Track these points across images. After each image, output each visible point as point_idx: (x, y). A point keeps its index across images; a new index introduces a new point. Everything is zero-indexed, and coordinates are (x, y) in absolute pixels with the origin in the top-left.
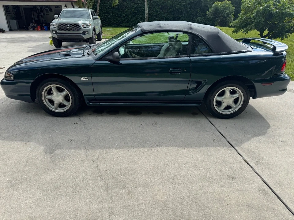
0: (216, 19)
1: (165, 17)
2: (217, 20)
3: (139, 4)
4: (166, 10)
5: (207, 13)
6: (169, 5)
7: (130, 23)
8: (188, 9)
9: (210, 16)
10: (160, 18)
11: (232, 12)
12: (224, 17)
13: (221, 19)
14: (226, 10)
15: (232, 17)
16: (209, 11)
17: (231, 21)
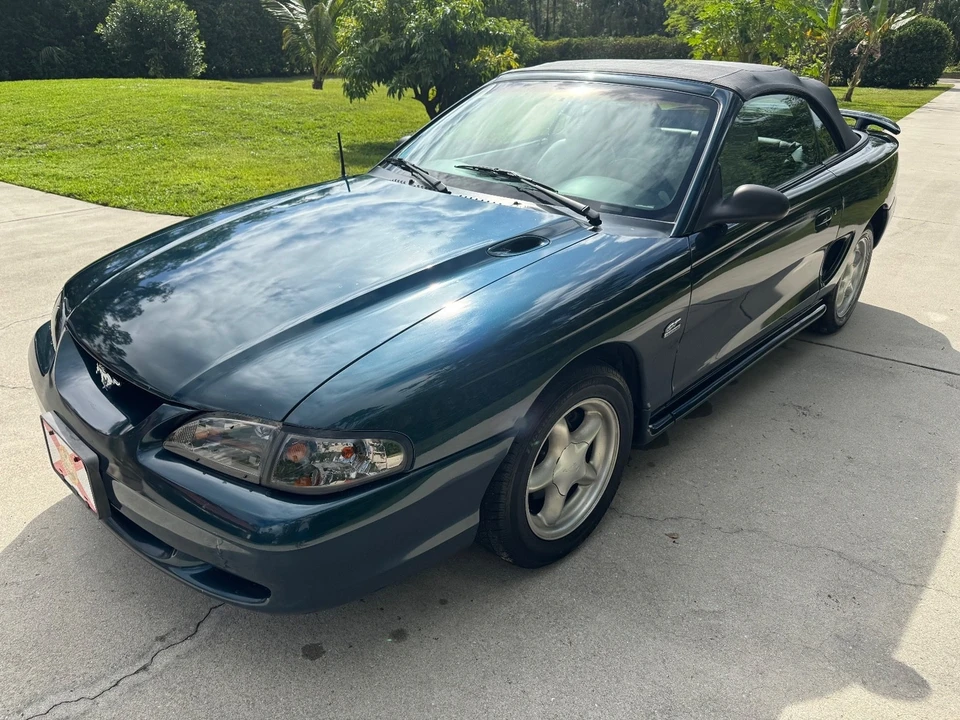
0: (148, 52)
2: (152, 56)
5: (100, 29)
11: (194, 30)
12: (174, 45)
13: (167, 51)
14: (176, 22)
15: (199, 46)
16: (105, 23)
17: (198, 60)
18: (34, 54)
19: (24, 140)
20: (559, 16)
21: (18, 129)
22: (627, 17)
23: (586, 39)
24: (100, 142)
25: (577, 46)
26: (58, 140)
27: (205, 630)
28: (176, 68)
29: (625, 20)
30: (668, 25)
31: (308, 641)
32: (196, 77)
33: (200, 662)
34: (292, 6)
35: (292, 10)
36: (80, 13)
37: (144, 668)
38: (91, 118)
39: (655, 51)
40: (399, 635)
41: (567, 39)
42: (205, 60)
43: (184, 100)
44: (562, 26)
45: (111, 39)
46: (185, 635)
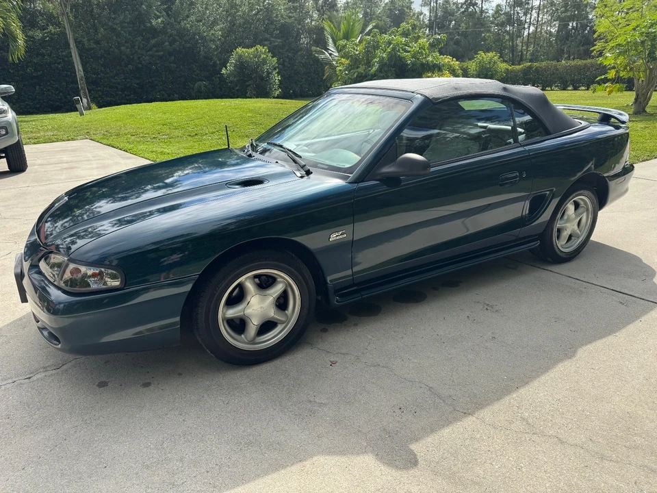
0: (247, 83)
1: (119, 84)
2: (249, 85)
3: (43, 55)
4: (118, 67)
5: (224, 71)
6: (124, 57)
7: (27, 105)
8: (172, 65)
9: (232, 78)
10: (106, 87)
11: (275, 69)
12: (262, 78)
13: (258, 82)
14: (264, 65)
15: (277, 78)
16: (226, 68)
17: (276, 87)
18: (192, 86)
19: (159, 133)
20: (531, 49)
21: (158, 128)
22: (583, 46)
23: (544, 64)
24: (196, 135)
25: (536, 69)
26: (176, 133)
27: (65, 367)
28: (263, 93)
29: (582, 48)
30: (594, 50)
31: (104, 379)
32: (274, 98)
33: (53, 380)
34: (330, 52)
35: (330, 54)
36: (218, 62)
37: (30, 378)
38: (197, 121)
39: (598, 69)
40: (147, 385)
41: (529, 64)
42: (280, 87)
43: (251, 111)
44: (532, 54)
45: (229, 76)
46: (55, 368)
